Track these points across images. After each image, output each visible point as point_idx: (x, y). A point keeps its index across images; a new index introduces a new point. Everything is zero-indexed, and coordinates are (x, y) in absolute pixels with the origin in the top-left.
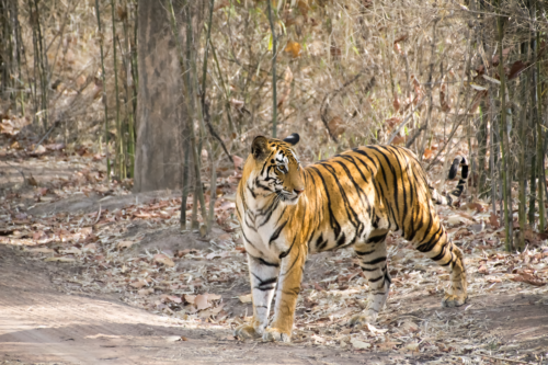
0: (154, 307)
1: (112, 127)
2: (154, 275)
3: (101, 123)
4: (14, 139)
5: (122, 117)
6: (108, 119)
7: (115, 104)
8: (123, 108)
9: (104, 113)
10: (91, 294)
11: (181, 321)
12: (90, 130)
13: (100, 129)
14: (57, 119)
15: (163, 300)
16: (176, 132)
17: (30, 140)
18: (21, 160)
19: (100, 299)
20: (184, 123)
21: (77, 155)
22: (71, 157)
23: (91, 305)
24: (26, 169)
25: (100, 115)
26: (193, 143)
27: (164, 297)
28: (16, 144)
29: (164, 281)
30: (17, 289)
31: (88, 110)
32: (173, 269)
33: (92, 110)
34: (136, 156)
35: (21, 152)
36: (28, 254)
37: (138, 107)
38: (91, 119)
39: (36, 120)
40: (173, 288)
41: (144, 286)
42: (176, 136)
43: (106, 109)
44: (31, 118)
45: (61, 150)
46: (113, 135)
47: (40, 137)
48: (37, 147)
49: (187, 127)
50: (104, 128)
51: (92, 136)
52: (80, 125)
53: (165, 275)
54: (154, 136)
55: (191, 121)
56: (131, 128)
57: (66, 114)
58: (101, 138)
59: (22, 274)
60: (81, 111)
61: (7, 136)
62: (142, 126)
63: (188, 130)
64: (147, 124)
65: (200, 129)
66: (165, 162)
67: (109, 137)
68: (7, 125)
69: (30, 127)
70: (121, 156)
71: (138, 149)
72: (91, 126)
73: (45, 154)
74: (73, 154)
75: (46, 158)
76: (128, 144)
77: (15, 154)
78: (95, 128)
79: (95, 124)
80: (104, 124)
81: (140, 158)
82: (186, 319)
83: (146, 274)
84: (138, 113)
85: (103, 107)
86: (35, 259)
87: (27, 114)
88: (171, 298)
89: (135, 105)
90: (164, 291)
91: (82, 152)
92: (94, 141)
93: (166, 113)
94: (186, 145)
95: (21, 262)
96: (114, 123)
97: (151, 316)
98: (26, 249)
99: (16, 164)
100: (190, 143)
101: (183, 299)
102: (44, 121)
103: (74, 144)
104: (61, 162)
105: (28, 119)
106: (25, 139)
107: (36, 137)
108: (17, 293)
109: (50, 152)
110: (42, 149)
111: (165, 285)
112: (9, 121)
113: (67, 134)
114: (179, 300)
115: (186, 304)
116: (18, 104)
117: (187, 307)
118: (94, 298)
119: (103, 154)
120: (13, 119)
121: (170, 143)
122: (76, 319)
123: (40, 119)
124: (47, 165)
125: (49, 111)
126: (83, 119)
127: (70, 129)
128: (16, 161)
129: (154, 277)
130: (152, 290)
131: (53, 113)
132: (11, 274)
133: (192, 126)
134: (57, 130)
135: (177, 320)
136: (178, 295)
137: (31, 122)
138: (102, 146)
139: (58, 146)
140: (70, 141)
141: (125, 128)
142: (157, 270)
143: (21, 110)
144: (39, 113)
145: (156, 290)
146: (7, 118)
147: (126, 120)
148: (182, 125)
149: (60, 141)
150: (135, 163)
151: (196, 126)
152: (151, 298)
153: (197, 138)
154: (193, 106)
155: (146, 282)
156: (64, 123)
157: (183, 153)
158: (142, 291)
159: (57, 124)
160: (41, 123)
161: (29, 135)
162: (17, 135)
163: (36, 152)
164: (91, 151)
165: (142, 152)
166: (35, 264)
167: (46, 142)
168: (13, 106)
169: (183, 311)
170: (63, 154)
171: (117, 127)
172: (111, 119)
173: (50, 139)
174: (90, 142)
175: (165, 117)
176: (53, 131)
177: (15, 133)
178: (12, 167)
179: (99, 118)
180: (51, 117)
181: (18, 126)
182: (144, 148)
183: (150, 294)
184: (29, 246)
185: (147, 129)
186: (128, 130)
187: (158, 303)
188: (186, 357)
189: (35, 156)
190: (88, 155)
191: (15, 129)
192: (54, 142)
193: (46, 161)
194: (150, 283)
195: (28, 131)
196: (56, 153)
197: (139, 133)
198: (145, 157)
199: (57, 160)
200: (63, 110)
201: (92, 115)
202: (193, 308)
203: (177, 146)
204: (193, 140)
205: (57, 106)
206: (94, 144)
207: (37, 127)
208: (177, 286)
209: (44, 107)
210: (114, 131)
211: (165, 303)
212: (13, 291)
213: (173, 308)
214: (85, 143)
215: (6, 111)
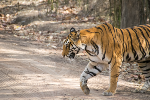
0: (128, 79)
1: (112, 11)
2: (128, 67)
3: (109, 9)
4: (76, 15)
5: (116, 7)
6: (111, 8)
7: (114, 2)
8: (117, 3)
9: (109, 5)
10: (104, 74)
11: (139, 85)
12: (104, 12)
13: (108, 12)
14: (92, 8)
15: (131, 76)
16: (137, 12)
17: (82, 16)
18: (79, 23)
19: (107, 76)
20: (140, 8)
21: (99, 21)
22: (97, 22)
23: (105, 78)
24: (81, 27)
25: (108, 6)
26: (144, 16)
27: (132, 75)
28: (77, 17)
29: (131, 69)
30: (77, 71)
31: (104, 4)
32: (135, 65)
33: (105, 4)
34: (121, 21)
35: (79, 20)
36: (81, 59)
37: (123, 3)
38: (104, 8)
39: (84, 8)
40: (135, 72)
41: (124, 71)
42: (137, 13)
43: (111, 4)
44: (83, 8)
45: (93, 19)
46: (113, 14)
47: (86, 15)
48: (84, 19)
49: (141, 10)
50: (109, 11)
51: (105, 14)
52: (101, 10)
53: (132, 67)
54: (129, 14)
55: (143, 7)
56: (120, 11)
57: (95, 6)
58: (108, 15)
59: (79, 66)
60: (101, 5)
61: (74, 14)
62: (124, 10)
63: (142, 11)
64: (126, 9)
65: (146, 11)
66: (132, 24)
67: (111, 15)
68: (74, 10)
69: (82, 11)
70: (115, 22)
71: (122, 19)
72: (105, 10)
73: (88, 21)
74: (98, 21)
75: (88, 22)
76: (118, 17)
77: (77, 21)
78: (106, 11)
79: (106, 9)
80: (110, 10)
81: (123, 22)
82: (140, 84)
83: (125, 66)
84: (122, 5)
85: (109, 3)
86: (84, 60)
87: (81, 6)
88: (134, 76)
89: (121, 2)
90: (132, 73)
91: (101, 20)
92: (105, 16)
93: (133, 5)
94: (141, 17)
95: (79, 62)
96: (113, 9)
97: (127, 82)
98: (80, 57)
99: (77, 25)
100: (143, 16)
101: (139, 76)
102: (87, 9)
103: (98, 17)
104: (93, 24)
105: (81, 8)
106: (80, 15)
107: (84, 15)
108: (77, 73)
109: (89, 20)
110: (86, 19)
111: (132, 71)
112: (75, 9)
113: (96, 13)
114: (137, 77)
115: (140, 78)
116: (78, 3)
117: (141, 79)
118: (105, 75)
119: (109, 21)
120: (76, 8)
121: (135, 16)
122: (99, 83)
123: (86, 8)
124: (88, 25)
125: (89, 5)
126: (102, 8)
127: (97, 11)
128: (77, 24)
129: (128, 68)
130: (127, 73)
131: (91, 6)
132: (75, 66)
133: (143, 9)
134: (92, 12)
135: (137, 84)
136: (137, 75)
137: (83, 9)
138: (108, 18)
139: (92, 18)
140: (97, 16)
141: (117, 11)
142: (129, 65)
143: (79, 5)
144: (86, 6)
145: (128, 72)
146: (74, 8)
147: (118, 8)
148: (139, 9)
149: (93, 16)
150: (121, 24)
151: (145, 9)
152: (126, 76)
153: (145, 14)
154: (144, 2)
155: (124, 69)
156: (95, 9)
157: (139, 20)
158: (123, 73)
159: (92, 10)
160: (86, 9)
161: (82, 14)
162: (78, 14)
163: (84, 20)
164: (104, 20)
165: (123, 20)
166: (84, 62)
167: (88, 17)
168: (76, 3)
169: (139, 81)
170: (94, 21)
171: (114, 11)
172: (112, 7)
173: (89, 16)
174: (104, 16)
175: (133, 6)
176: (91, 12)
177: (77, 13)
178: (76, 26)
179: (108, 7)
180: (90, 7)
181: (78, 11)
182: (124, 18)
183: (126, 74)
184: (81, 56)
185: (126, 11)
186: (119, 12)
187: (129, 78)
188: (141, 98)
189: (84, 22)
190: (103, 21)
191: (77, 12)
192: (91, 17)
193: (87, 24)
194: (126, 70)
195: (81, 13)
196: (91, 21)
197: (123, 13)
198: (125, 22)
199: (92, 23)
200: (94, 4)
201: (105, 6)
202: (143, 79)
203: (137, 17)
204: (144, 15)
205: (92, 3)
206: (106, 17)
207: (85, 11)
208: (137, 71)
209: (87, 3)
210: (113, 12)
211: (132, 78)
212: (76, 72)
213: (135, 79)
214: (102, 17)
215: (74, 5)
